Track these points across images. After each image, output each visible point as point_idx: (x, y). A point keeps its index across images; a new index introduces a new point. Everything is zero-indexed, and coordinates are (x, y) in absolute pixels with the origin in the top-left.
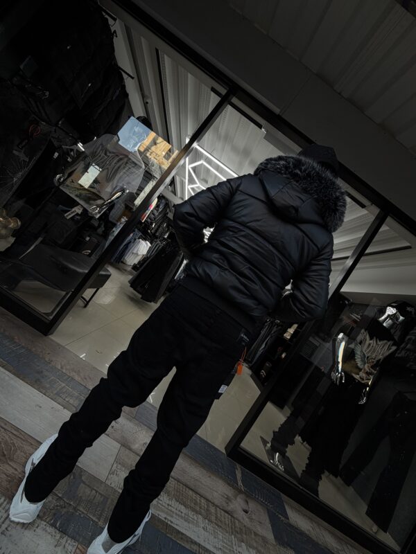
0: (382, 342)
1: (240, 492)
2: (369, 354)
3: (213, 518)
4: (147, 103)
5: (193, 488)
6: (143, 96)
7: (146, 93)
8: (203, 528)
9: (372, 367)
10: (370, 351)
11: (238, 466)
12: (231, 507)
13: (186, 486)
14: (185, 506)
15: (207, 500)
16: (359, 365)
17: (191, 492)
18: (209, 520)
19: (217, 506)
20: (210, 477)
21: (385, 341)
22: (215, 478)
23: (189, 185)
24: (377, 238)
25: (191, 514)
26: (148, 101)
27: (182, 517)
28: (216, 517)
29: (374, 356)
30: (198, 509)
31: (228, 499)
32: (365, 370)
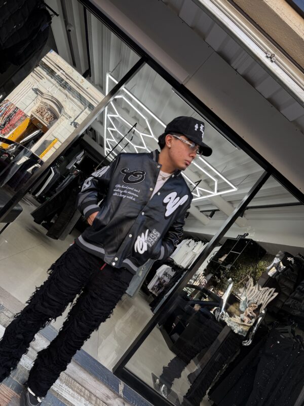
0: (263, 289)
1: (120, 397)
2: (251, 299)
3: (94, 402)
4: (70, 31)
5: (80, 382)
6: (66, 23)
7: (69, 21)
8: (85, 404)
9: (254, 311)
10: (252, 295)
11: (122, 382)
12: (109, 402)
13: (75, 381)
14: (74, 390)
15: (90, 392)
16: (240, 307)
17: (78, 385)
18: (89, 402)
19: (97, 397)
20: (95, 381)
21: (267, 288)
22: (99, 383)
23: (107, 114)
24: (257, 195)
25: (76, 395)
26: (71, 29)
27: (69, 394)
28: (96, 403)
29: (256, 301)
30: (82, 394)
31: (108, 397)
32: (246, 313)
